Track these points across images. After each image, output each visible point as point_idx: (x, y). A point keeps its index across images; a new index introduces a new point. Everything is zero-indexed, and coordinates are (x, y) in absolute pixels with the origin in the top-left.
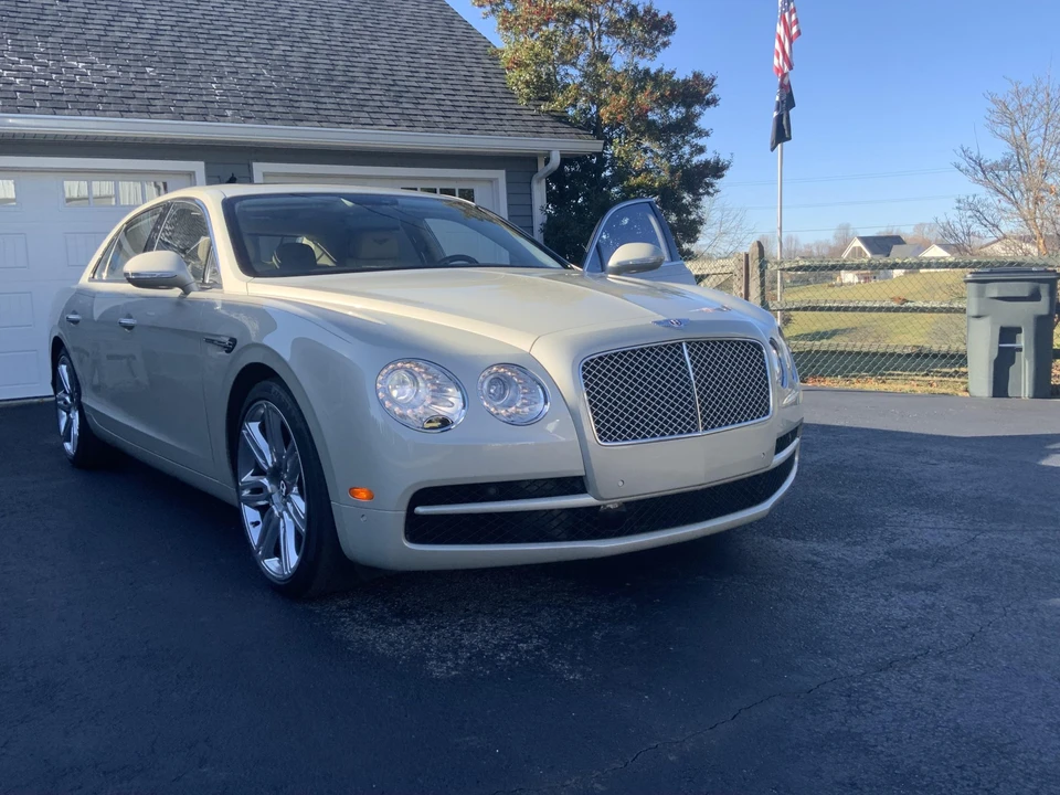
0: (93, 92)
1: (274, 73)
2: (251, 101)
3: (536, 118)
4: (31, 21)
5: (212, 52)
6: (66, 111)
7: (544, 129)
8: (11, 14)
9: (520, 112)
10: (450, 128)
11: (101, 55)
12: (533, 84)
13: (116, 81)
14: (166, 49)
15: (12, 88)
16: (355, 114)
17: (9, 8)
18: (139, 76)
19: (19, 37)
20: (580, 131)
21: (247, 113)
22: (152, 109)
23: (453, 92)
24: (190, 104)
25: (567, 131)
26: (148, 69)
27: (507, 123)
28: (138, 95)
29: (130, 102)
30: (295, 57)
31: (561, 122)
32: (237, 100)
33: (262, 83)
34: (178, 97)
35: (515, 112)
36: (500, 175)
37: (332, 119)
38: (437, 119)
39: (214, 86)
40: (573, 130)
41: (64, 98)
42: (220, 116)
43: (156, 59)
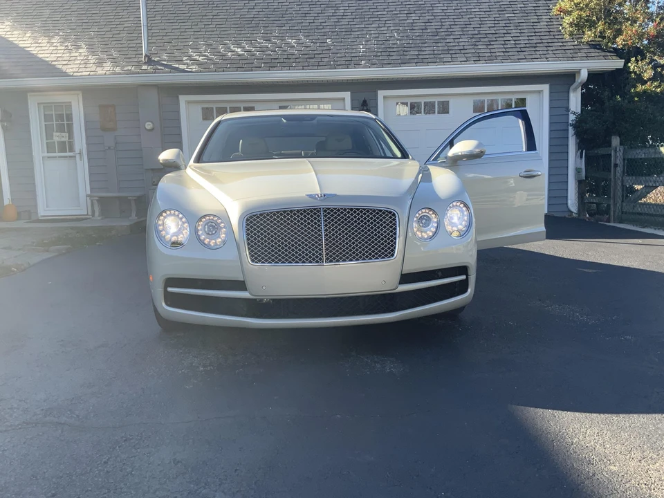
0: (294, 57)
1: (401, 35)
2: (379, 54)
3: (576, 47)
4: (278, 19)
5: (369, 26)
6: (275, 69)
7: (579, 55)
8: (269, 16)
9: (565, 44)
10: (504, 59)
11: (306, 34)
12: (575, 24)
13: (308, 49)
14: (343, 27)
15: (254, 57)
16: (442, 56)
17: (270, 13)
18: (322, 45)
19: (268, 29)
20: (609, 54)
21: (374, 61)
22: (321, 64)
23: (519, 35)
24: (343, 59)
25: (597, 54)
26: (328, 40)
27: (550, 52)
28: (316, 56)
29: (311, 60)
30: (420, 23)
31: (595, 48)
32: (372, 54)
33: (391, 42)
34: (339, 55)
35: (561, 44)
36: (545, 88)
37: (425, 60)
38: (498, 54)
39: (361, 47)
40: (603, 54)
41: (277, 61)
42: (358, 65)
43: (336, 34)
